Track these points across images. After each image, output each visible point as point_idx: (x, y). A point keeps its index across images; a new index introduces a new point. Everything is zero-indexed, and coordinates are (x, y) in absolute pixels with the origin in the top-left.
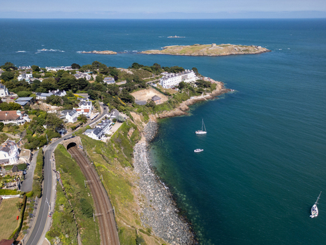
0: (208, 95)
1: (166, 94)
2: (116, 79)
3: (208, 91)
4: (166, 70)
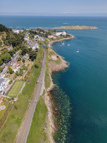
0: (69, 38)
1: (56, 37)
2: (44, 33)
3: (69, 37)
4: (58, 31)
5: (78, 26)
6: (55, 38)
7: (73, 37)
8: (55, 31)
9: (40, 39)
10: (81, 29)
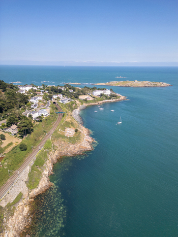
1: (93, 97)
2: (74, 91)
3: (114, 99)
5: (136, 81)
6: (91, 99)
7: (122, 97)
8: (94, 89)
9: (62, 101)
10: (141, 86)
